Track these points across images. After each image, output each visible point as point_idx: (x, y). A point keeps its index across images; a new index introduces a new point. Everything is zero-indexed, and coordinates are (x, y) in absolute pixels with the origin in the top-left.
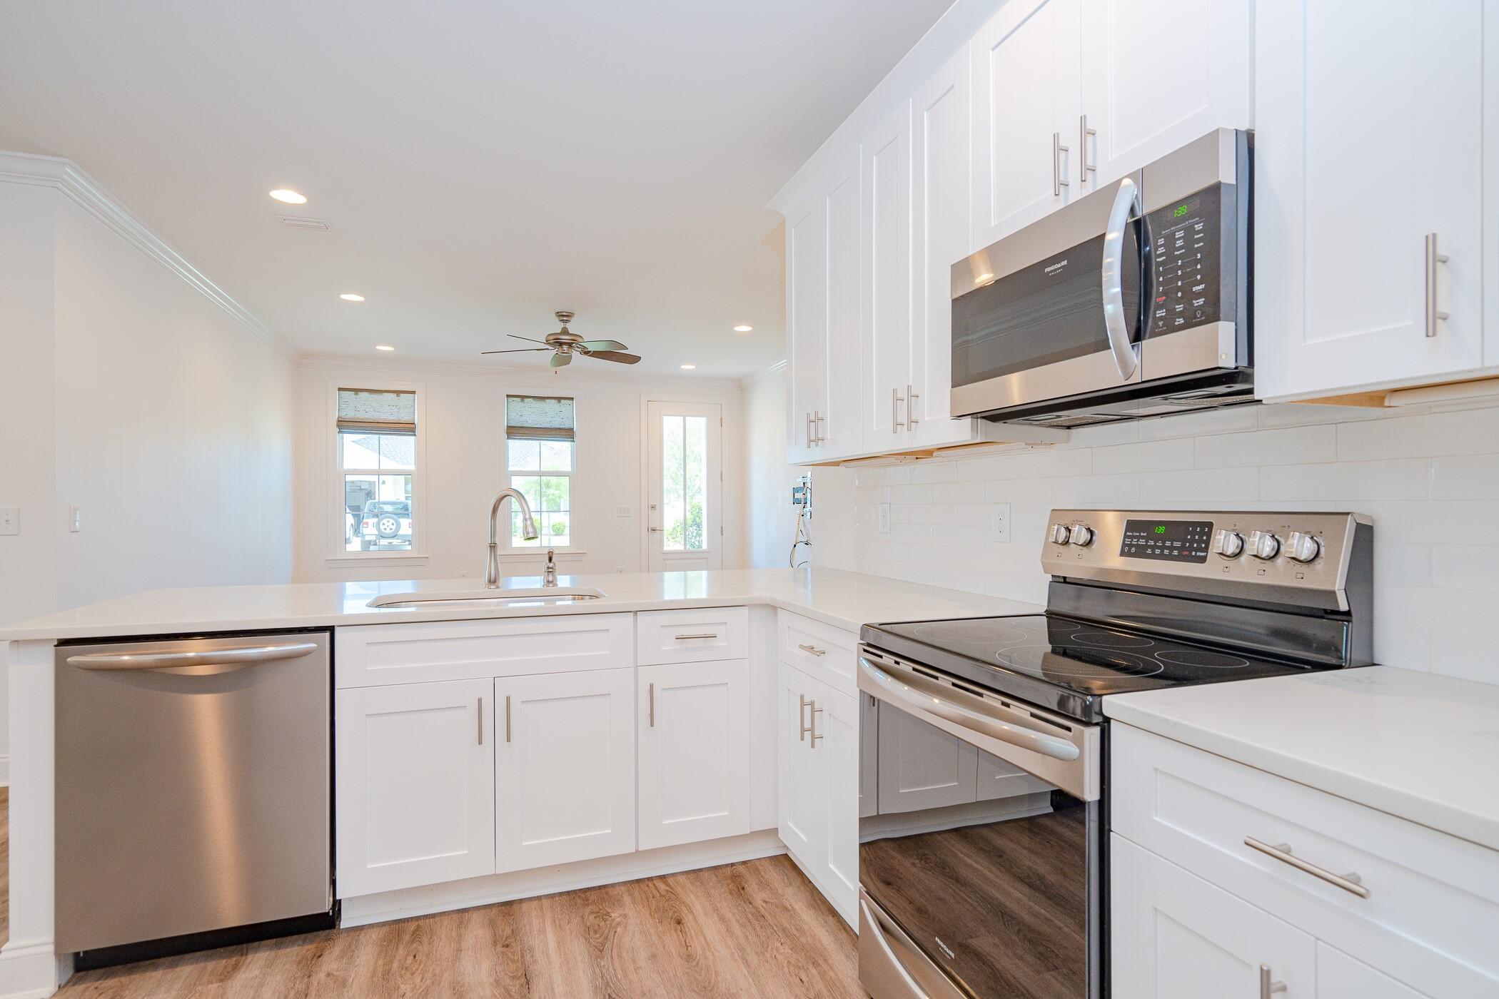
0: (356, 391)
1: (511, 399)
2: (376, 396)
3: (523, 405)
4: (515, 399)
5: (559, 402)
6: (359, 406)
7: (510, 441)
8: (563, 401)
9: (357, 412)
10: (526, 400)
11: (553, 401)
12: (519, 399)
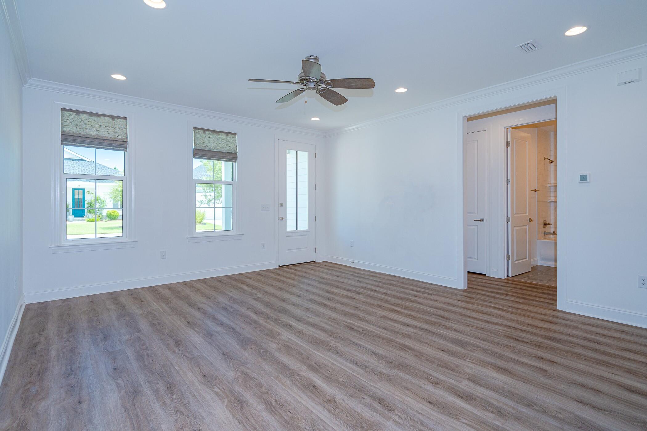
0: (78, 112)
1: (196, 131)
2: (96, 119)
3: (205, 135)
4: (200, 131)
5: (228, 135)
6: (80, 124)
7: (194, 159)
8: (230, 136)
9: (78, 129)
10: (207, 132)
11: (223, 134)
12: (202, 131)
